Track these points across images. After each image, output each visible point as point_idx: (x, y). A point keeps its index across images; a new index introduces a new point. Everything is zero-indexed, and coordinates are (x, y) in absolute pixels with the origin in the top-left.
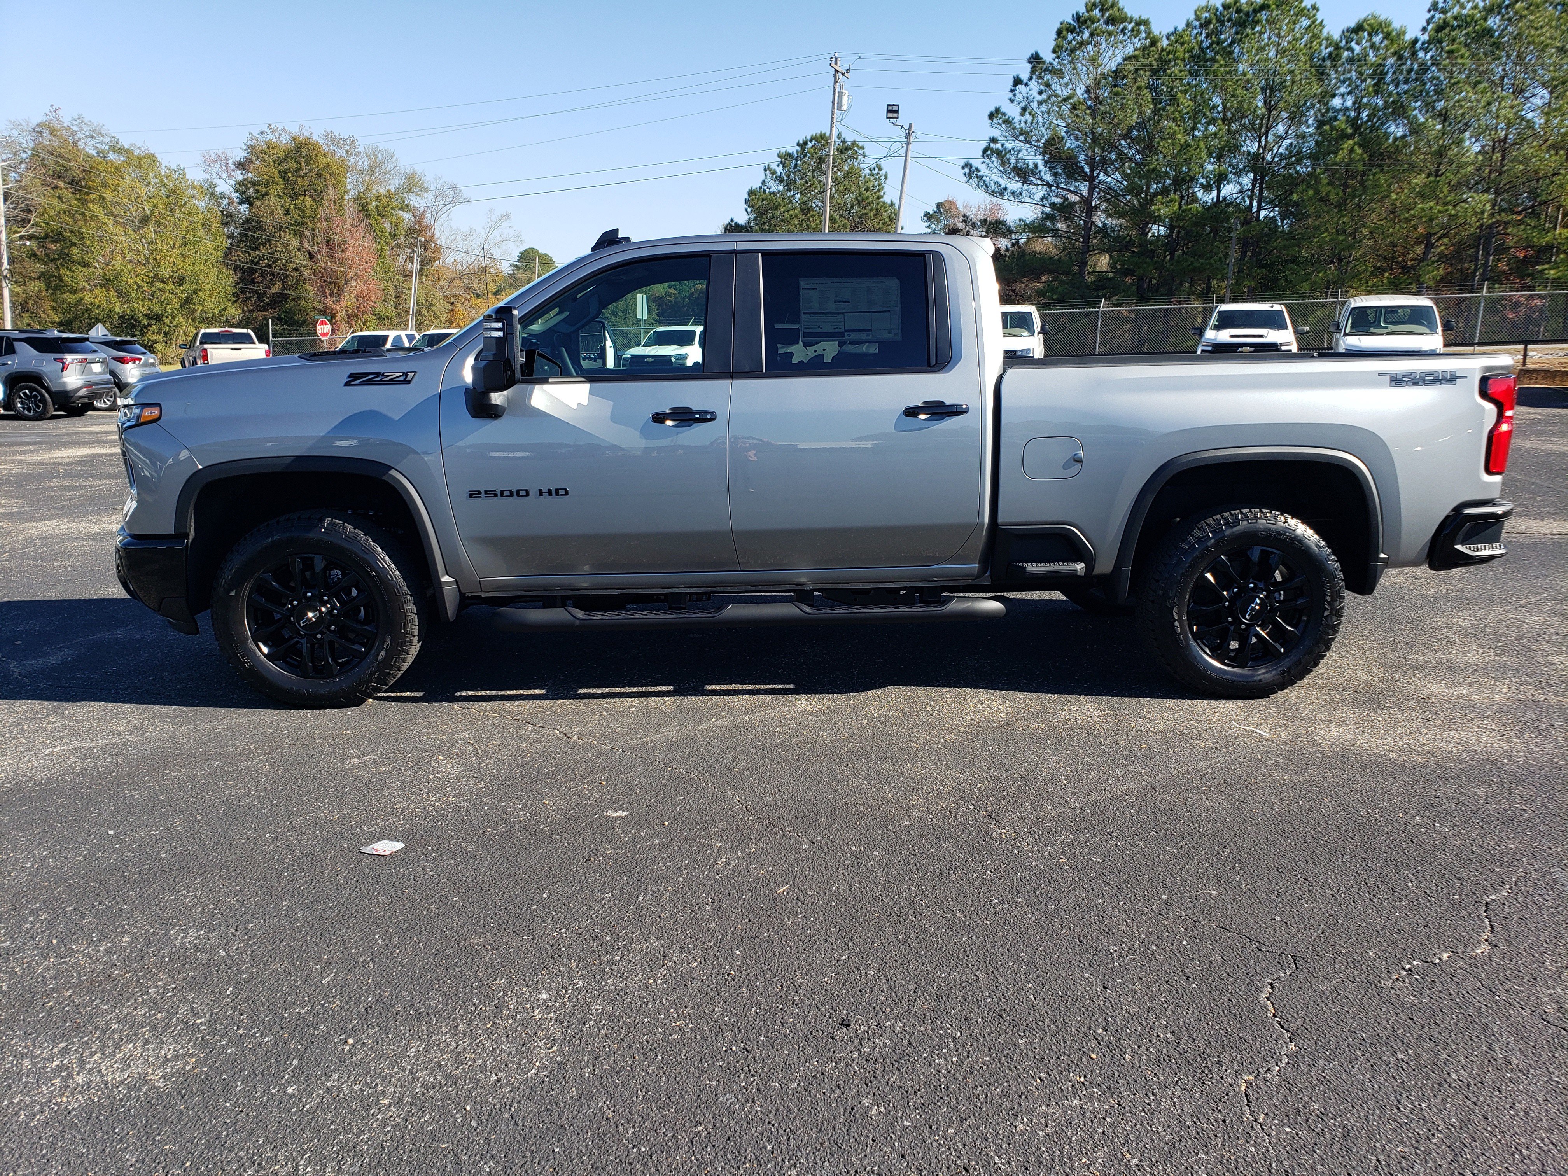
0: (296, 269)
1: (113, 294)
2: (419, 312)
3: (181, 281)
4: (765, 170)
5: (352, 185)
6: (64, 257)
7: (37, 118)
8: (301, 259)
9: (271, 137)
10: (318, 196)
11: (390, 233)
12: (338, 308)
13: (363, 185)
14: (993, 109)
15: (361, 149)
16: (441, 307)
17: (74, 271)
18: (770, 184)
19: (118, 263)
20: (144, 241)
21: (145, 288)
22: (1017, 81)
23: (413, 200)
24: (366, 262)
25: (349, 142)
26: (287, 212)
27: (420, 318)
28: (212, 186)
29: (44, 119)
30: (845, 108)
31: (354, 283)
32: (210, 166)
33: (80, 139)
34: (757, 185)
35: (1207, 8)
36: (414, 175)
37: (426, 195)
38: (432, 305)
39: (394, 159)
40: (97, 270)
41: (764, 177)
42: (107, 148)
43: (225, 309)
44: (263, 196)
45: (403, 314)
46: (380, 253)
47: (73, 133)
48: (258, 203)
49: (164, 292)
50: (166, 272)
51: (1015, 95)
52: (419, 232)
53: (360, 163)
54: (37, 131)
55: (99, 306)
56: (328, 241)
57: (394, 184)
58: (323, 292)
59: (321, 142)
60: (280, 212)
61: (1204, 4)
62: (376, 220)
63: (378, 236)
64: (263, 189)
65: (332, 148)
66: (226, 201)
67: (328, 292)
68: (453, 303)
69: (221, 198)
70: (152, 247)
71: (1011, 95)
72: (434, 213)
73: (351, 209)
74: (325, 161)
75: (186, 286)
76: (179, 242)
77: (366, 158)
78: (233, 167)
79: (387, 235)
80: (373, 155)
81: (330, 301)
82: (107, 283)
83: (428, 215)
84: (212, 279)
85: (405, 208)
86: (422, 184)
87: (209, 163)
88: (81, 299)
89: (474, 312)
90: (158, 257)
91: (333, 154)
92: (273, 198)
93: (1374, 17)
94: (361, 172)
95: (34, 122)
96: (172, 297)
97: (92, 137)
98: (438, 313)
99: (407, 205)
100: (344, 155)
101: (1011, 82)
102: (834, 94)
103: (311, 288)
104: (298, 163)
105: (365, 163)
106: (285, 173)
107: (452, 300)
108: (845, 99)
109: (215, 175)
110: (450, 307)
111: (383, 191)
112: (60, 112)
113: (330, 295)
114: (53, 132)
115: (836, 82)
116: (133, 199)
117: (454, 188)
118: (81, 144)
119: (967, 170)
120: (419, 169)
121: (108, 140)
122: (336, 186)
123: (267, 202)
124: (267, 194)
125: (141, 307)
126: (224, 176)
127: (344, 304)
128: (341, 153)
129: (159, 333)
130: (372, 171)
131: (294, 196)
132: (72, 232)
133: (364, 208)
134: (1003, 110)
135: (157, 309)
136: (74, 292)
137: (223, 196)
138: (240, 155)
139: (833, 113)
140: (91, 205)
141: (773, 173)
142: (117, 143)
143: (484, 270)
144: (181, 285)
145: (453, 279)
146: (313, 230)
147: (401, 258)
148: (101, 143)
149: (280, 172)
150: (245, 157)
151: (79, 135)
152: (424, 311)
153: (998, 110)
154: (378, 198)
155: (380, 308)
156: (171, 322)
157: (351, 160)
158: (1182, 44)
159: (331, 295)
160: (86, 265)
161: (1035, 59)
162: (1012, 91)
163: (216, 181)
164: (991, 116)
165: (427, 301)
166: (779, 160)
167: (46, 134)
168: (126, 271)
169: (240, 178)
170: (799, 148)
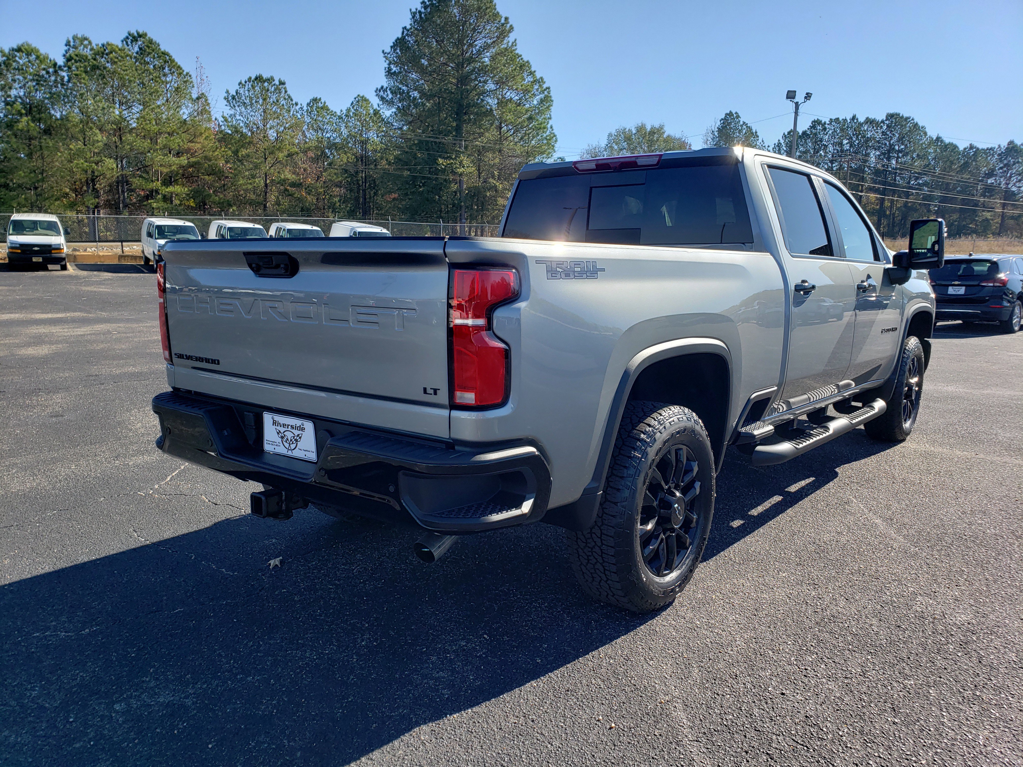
93: (28, 45)
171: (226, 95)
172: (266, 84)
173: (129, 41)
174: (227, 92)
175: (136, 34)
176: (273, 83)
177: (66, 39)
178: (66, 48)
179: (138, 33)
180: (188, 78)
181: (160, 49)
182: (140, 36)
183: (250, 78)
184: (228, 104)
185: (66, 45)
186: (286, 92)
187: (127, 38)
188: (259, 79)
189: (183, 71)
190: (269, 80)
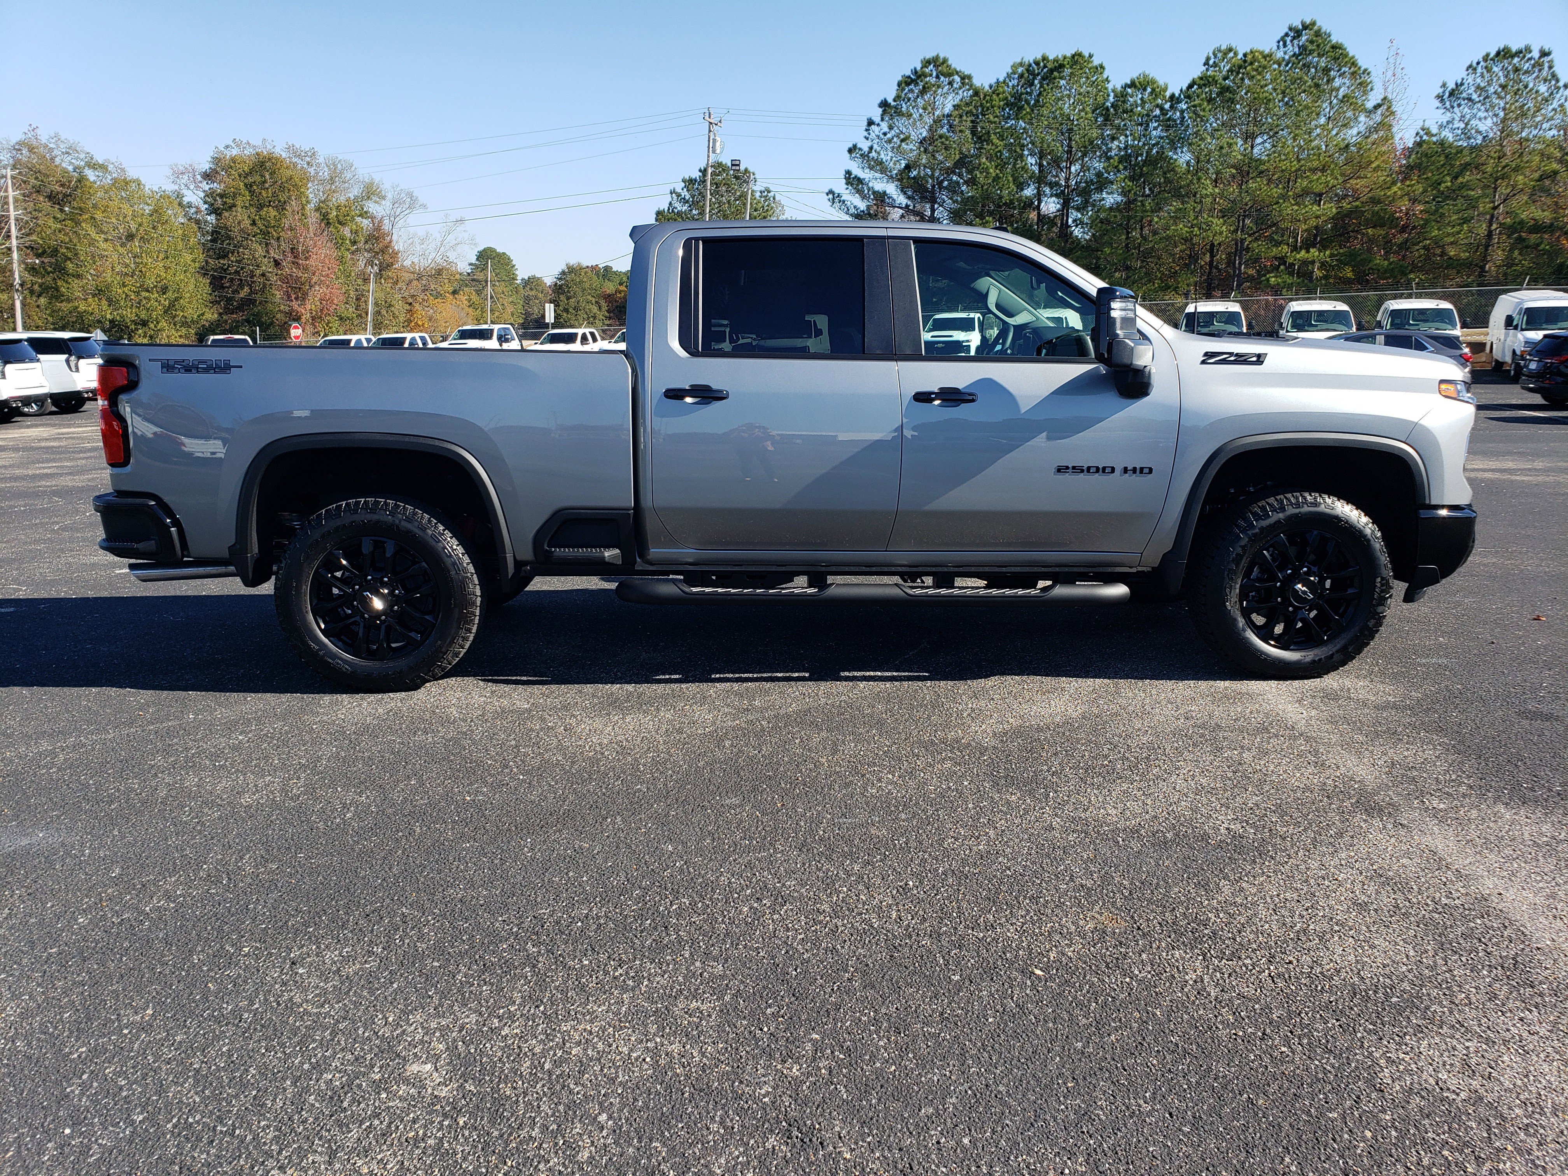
0: (263, 275)
1: (104, 302)
2: (378, 313)
3: (164, 290)
4: (671, 193)
5: (313, 194)
6: (60, 270)
7: (16, 137)
8: (267, 266)
9: (235, 152)
10: (281, 207)
11: (350, 240)
12: (303, 311)
13: (324, 193)
14: (851, 146)
15: (321, 160)
16: (399, 307)
17: (69, 283)
18: (676, 205)
19: (108, 276)
20: (130, 255)
21: (132, 297)
22: (870, 123)
23: (371, 207)
24: (329, 269)
25: (309, 154)
26: (254, 223)
27: (379, 318)
28: (180, 196)
29: (23, 137)
30: (718, 151)
31: (317, 288)
32: (178, 177)
33: (56, 157)
34: (664, 206)
35: (1021, 64)
36: (372, 184)
37: (383, 202)
38: (390, 306)
39: (353, 168)
40: (89, 281)
41: (670, 199)
42: (82, 163)
43: (203, 314)
44: (230, 208)
45: (364, 315)
46: (341, 260)
47: (51, 150)
48: (226, 214)
49: (150, 300)
50: (150, 282)
51: (869, 134)
52: (377, 239)
53: (321, 174)
54: (18, 147)
55: (92, 313)
56: (292, 249)
57: (354, 192)
58: (289, 296)
59: (284, 155)
60: (247, 222)
61: (1019, 60)
62: (336, 228)
63: (339, 243)
64: (230, 201)
65: (294, 160)
66: (193, 210)
67: (293, 296)
68: (410, 304)
69: (189, 207)
70: (137, 260)
71: (866, 134)
72: (392, 219)
73: (313, 218)
74: (289, 173)
75: (169, 294)
76: (161, 256)
77: (326, 169)
78: (199, 177)
79: (348, 242)
80: (333, 165)
81: (295, 305)
82: (99, 292)
83: (386, 222)
84: (191, 287)
85: (364, 214)
86: (380, 192)
87: (178, 174)
88: (77, 308)
89: (431, 311)
90: (144, 270)
91: (295, 165)
92: (240, 209)
93: (1145, 76)
94: (322, 182)
95: (13, 141)
96: (157, 303)
97: (67, 153)
98: (397, 313)
99: (366, 212)
100: (305, 166)
101: (866, 123)
102: (709, 141)
103: (278, 293)
104: (262, 176)
105: (326, 174)
106: (251, 186)
107: (410, 300)
108: (718, 144)
109: (183, 186)
110: (409, 307)
111: (342, 199)
112: (38, 131)
113: (295, 298)
114: (31, 149)
115: (710, 131)
116: (121, 219)
117: (410, 195)
118: (58, 161)
119: (831, 196)
120: (377, 178)
121: (82, 156)
122: (298, 198)
123: (234, 213)
124: (234, 206)
125: (129, 314)
126: (192, 187)
127: (308, 307)
128: (301, 163)
129: (145, 336)
130: (332, 180)
131: (260, 207)
132: (67, 248)
133: (325, 219)
134: (859, 146)
135: (143, 315)
136: (69, 300)
137: (190, 206)
138: (206, 166)
139: (708, 156)
140: (84, 225)
141: (679, 195)
142: (92, 158)
143: (439, 272)
144: (164, 293)
145: (411, 281)
146: (278, 238)
147: (361, 264)
148: (77, 159)
149: (246, 185)
150: (210, 168)
151: (56, 152)
152: (384, 312)
153: (855, 146)
154: (338, 208)
155: (342, 310)
156: (155, 327)
157: (312, 170)
158: (998, 95)
159: (297, 299)
160: (79, 276)
161: (884, 104)
162: (867, 130)
163: (185, 192)
164: (850, 151)
165: (386, 302)
166: (683, 185)
167: (25, 151)
168: (116, 282)
169: (207, 188)
170: (701, 174)
171: (1441, 90)
172: (1516, 60)
173: (1288, 39)
174: (1444, 85)
175: (1300, 27)
176: (1530, 56)
177: (1206, 56)
178: (1204, 68)
179: (1303, 24)
180: (1365, 77)
181: (1330, 41)
182: (1305, 27)
183: (1488, 55)
184: (1440, 105)
185: (1204, 65)
186: (1550, 67)
187: (1287, 35)
188: (1504, 54)
189: (1360, 68)
190: (1521, 52)
